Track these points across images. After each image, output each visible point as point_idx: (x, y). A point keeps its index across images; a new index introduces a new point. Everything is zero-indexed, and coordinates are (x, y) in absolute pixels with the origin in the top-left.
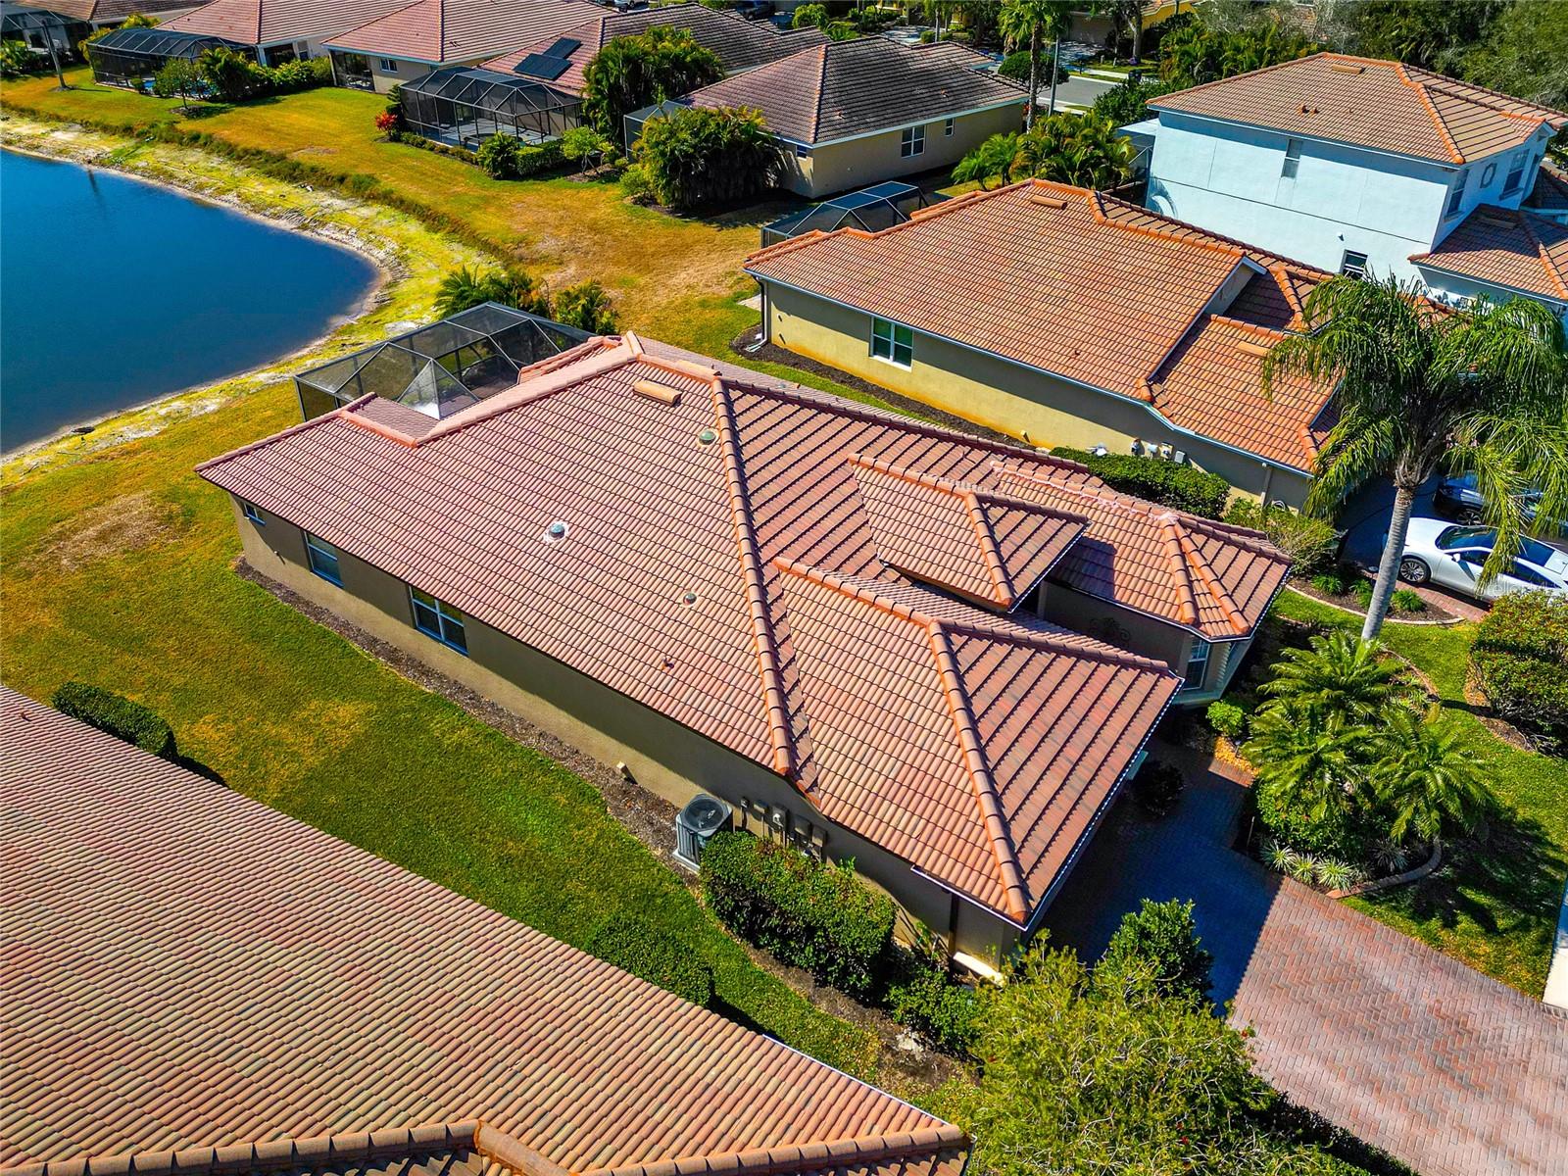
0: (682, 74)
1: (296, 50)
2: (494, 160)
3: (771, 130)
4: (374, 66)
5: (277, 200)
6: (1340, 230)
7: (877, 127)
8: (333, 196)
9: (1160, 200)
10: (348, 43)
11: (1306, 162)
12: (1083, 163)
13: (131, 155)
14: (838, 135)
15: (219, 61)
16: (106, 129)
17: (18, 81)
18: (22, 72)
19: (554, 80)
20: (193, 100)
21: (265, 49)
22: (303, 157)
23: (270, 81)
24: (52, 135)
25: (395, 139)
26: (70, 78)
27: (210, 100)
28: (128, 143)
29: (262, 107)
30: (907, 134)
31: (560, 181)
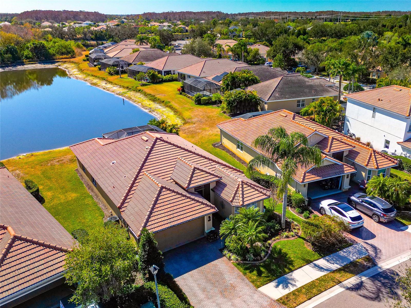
0: (247, 82)
1: (172, 72)
2: (196, 99)
3: (260, 97)
4: (186, 77)
5: (148, 106)
6: (385, 134)
7: (288, 98)
8: (160, 105)
9: (347, 122)
10: (183, 71)
11: (377, 114)
12: (326, 110)
13: (125, 93)
14: (275, 99)
15: (151, 73)
16: (124, 87)
17: (113, 76)
18: (115, 74)
19: (219, 82)
20: (144, 82)
21: (164, 71)
22: (158, 96)
23: (162, 79)
24: (113, 88)
25: (181, 94)
26: (122, 76)
27: (148, 82)
28: (125, 90)
29: (158, 85)
30: (299, 101)
31: (210, 106)
